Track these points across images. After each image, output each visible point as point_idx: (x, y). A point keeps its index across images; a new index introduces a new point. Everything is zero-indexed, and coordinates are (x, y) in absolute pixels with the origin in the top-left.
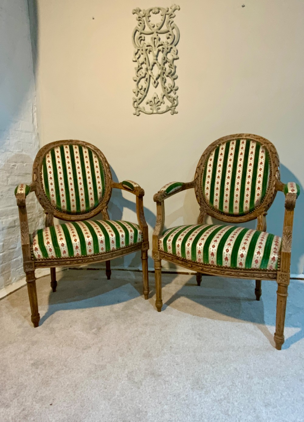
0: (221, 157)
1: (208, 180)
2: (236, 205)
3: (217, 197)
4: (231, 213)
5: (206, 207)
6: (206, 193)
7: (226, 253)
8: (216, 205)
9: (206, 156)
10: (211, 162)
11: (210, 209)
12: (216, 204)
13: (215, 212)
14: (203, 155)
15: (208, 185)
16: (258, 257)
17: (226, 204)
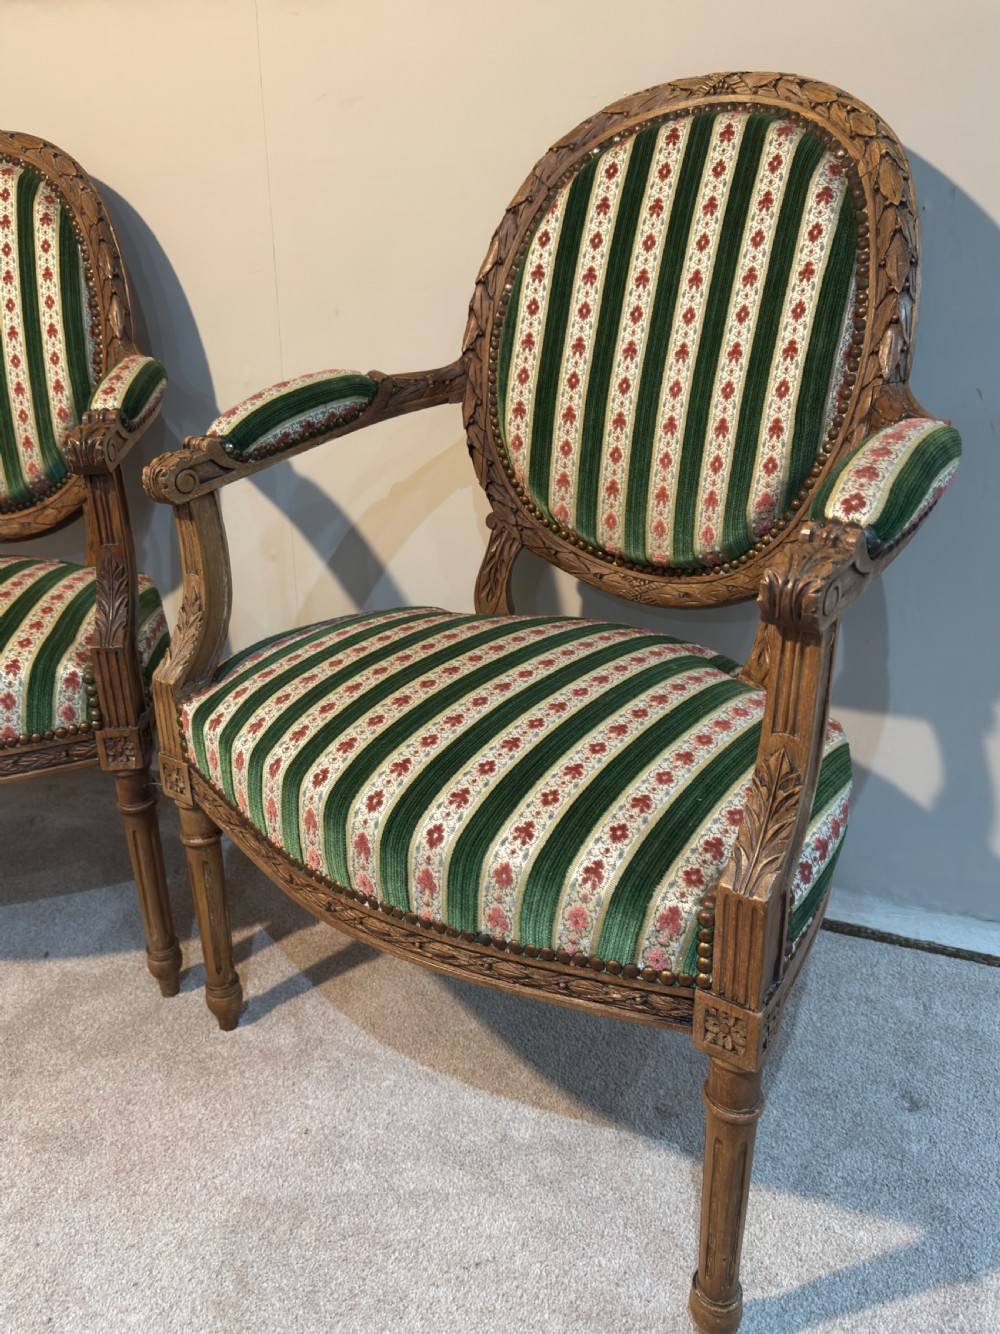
0: (600, 225)
1: (526, 360)
2: (660, 513)
3: (565, 465)
4: (634, 554)
5: (516, 512)
6: (510, 439)
7: (426, 851)
8: (562, 508)
9: (527, 213)
10: (542, 256)
11: (537, 523)
12: (563, 500)
13: (565, 543)
14: (513, 211)
15: (521, 393)
16: (585, 899)
17: (612, 506)
